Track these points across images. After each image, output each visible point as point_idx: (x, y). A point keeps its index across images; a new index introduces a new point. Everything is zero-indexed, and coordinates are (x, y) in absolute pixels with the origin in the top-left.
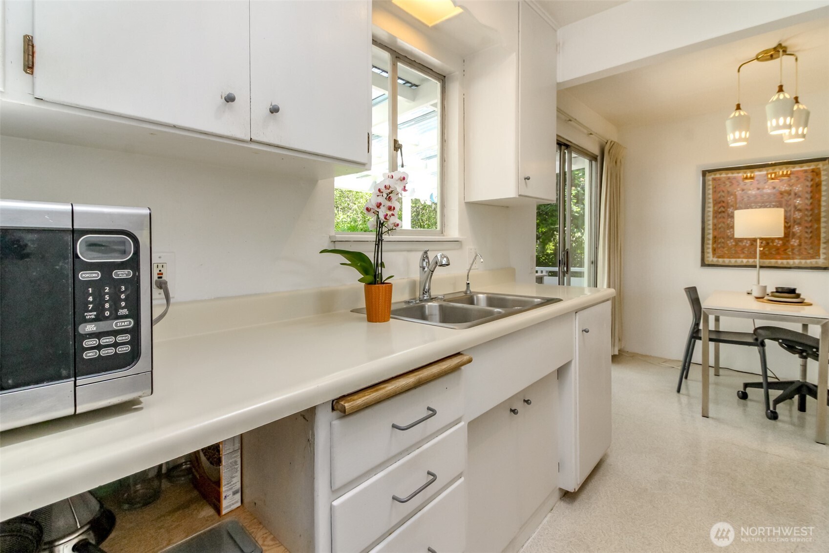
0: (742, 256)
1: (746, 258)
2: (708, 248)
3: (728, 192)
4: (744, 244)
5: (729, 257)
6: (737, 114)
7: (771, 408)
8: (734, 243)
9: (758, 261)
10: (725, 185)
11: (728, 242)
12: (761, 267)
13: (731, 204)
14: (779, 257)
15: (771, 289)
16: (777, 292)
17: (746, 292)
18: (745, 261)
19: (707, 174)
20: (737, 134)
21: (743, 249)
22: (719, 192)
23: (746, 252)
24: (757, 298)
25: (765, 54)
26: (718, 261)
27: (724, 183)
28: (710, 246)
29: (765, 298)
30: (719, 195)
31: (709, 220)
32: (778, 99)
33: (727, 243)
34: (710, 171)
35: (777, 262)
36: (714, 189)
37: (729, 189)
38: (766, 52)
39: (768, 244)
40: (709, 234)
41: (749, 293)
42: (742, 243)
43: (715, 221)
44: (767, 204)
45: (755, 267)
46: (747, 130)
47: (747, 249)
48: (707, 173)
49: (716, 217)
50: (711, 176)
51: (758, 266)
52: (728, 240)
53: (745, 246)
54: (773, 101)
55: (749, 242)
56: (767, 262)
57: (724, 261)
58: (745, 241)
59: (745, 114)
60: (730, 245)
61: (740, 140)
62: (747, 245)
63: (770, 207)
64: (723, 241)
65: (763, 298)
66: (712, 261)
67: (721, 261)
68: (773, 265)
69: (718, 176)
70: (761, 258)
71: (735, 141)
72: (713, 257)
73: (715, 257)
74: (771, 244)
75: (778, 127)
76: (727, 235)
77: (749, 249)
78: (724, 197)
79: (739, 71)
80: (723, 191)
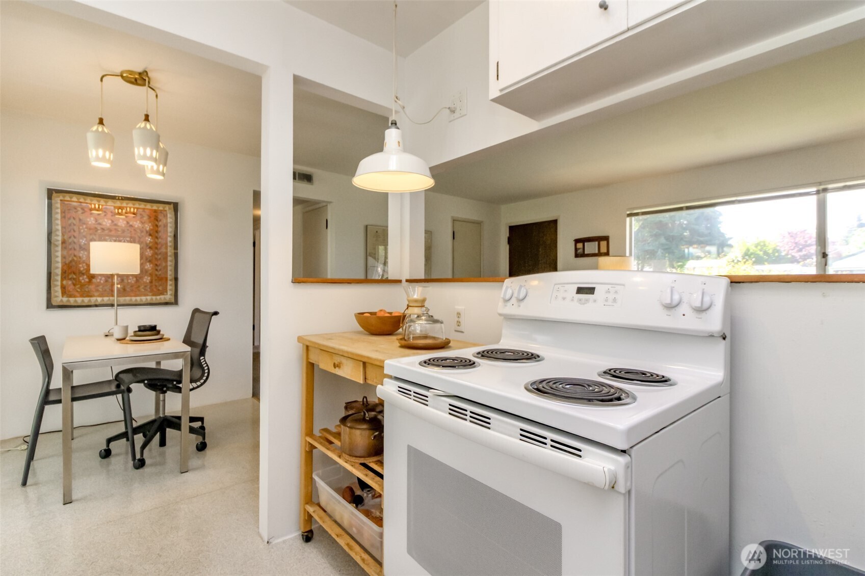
0: (96, 294)
1: (101, 297)
2: (56, 286)
3: (80, 220)
4: (98, 280)
5: (82, 296)
6: (100, 129)
7: (138, 456)
8: (87, 280)
9: (115, 299)
10: (77, 211)
11: (81, 278)
12: (118, 305)
13: (84, 234)
14: (133, 294)
15: (133, 328)
16: (139, 331)
17: (103, 334)
18: (99, 299)
19: (54, 195)
20: (101, 152)
21: (98, 286)
22: (69, 219)
23: (100, 290)
24: (118, 340)
25: (130, 74)
26: (68, 301)
27: (76, 209)
28: (59, 283)
29: (126, 339)
30: (70, 222)
31: (57, 251)
32: (145, 127)
33: (79, 279)
34: (59, 192)
35: (131, 300)
36: (64, 214)
37: (81, 218)
38: (131, 72)
39: (122, 280)
40: (57, 268)
41: (106, 336)
42: (97, 280)
43: (65, 253)
44: (121, 239)
45: (112, 305)
46: (111, 151)
47: (101, 287)
48: (54, 192)
49: (65, 248)
50: (59, 197)
51: (116, 305)
52: (81, 276)
53: (100, 282)
54: (140, 128)
55: (103, 279)
56: (123, 300)
57: (76, 301)
58: (100, 277)
59: (108, 132)
60: (83, 281)
61: (103, 159)
62: (102, 282)
63: (124, 242)
64: (75, 276)
65: (124, 339)
66: (62, 301)
67: (72, 301)
68: (128, 302)
69: (67, 198)
70: (118, 296)
71: (98, 159)
72: (63, 296)
73: (65, 296)
74: (126, 281)
75: (144, 157)
76: (79, 270)
77: (103, 287)
78: (74, 225)
79: (102, 80)
80: (74, 218)
